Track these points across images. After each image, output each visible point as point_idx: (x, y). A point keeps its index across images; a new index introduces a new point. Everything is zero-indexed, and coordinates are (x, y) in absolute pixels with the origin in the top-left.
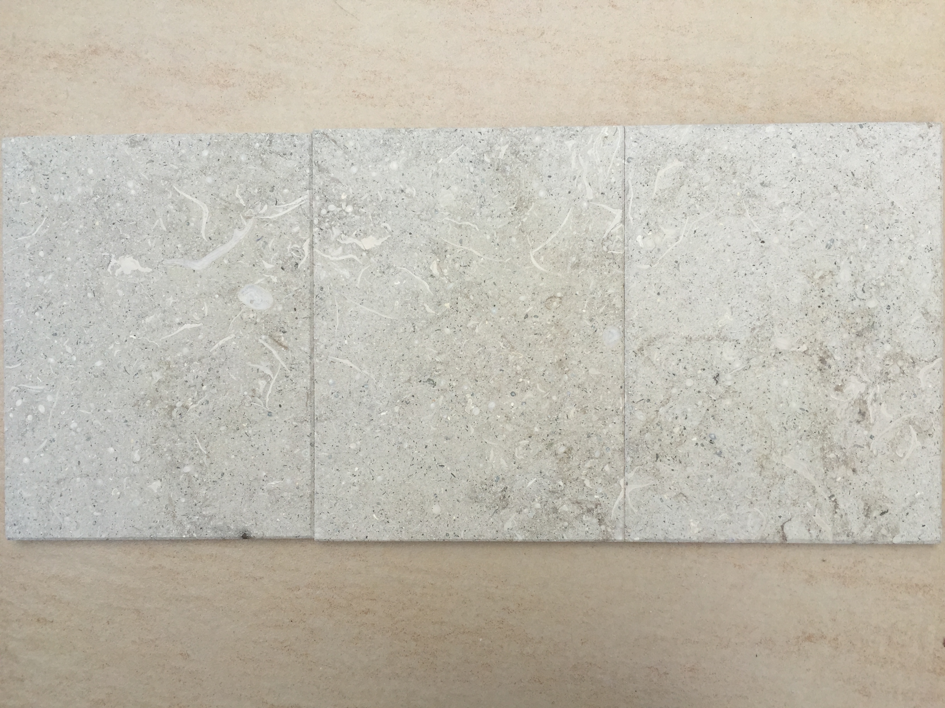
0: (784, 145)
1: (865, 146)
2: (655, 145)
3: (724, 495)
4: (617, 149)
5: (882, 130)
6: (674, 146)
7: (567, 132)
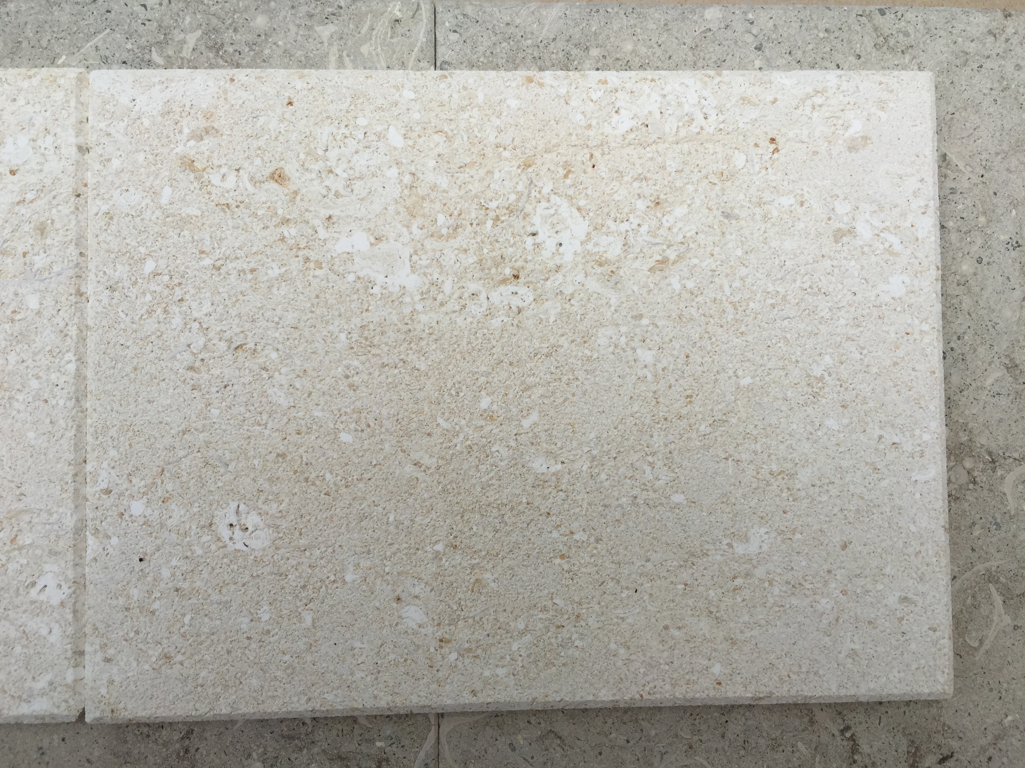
0: (740, 43)
1: (892, 49)
2: (493, 38)
3: (636, 732)
4: (419, 45)
5: (920, 19)
6: (529, 42)
7: (319, 8)
